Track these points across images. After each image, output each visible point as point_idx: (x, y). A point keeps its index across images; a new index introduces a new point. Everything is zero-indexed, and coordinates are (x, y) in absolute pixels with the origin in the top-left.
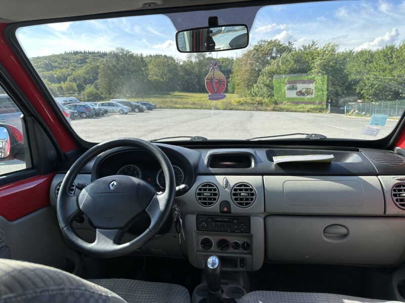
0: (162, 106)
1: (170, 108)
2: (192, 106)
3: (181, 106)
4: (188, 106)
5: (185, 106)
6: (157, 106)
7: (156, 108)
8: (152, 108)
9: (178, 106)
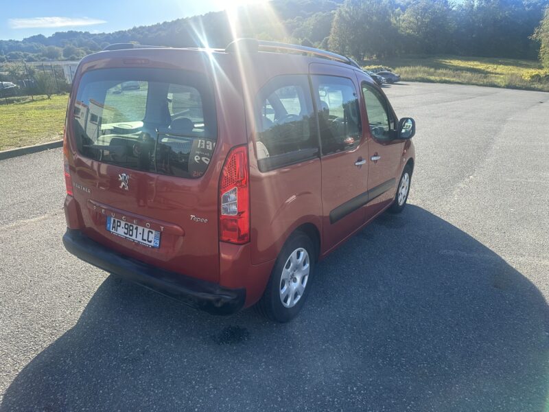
0: (410, 76)
1: (420, 81)
2: (454, 79)
3: (438, 78)
4: (447, 79)
5: (443, 78)
6: (401, 77)
7: (399, 80)
8: (393, 79)
9: (432, 78)
